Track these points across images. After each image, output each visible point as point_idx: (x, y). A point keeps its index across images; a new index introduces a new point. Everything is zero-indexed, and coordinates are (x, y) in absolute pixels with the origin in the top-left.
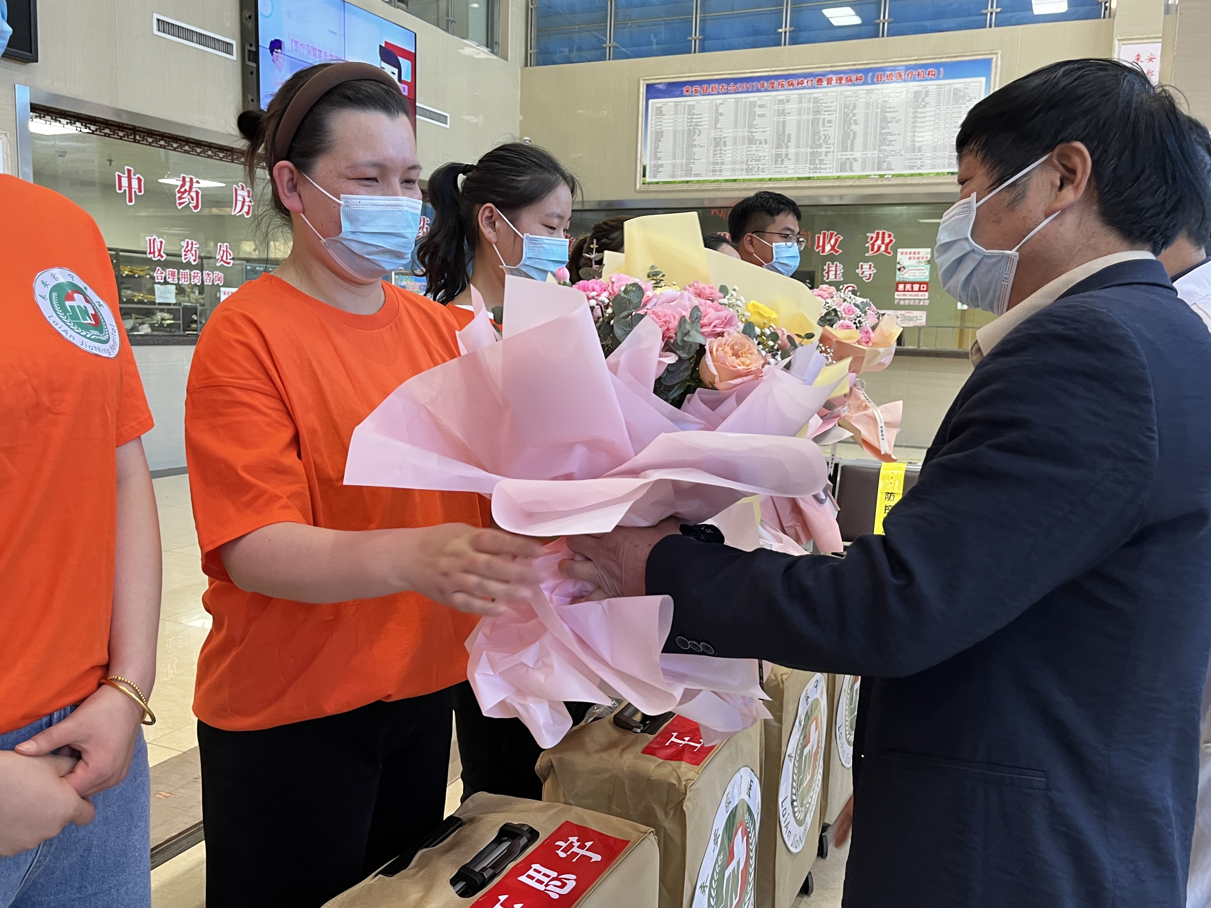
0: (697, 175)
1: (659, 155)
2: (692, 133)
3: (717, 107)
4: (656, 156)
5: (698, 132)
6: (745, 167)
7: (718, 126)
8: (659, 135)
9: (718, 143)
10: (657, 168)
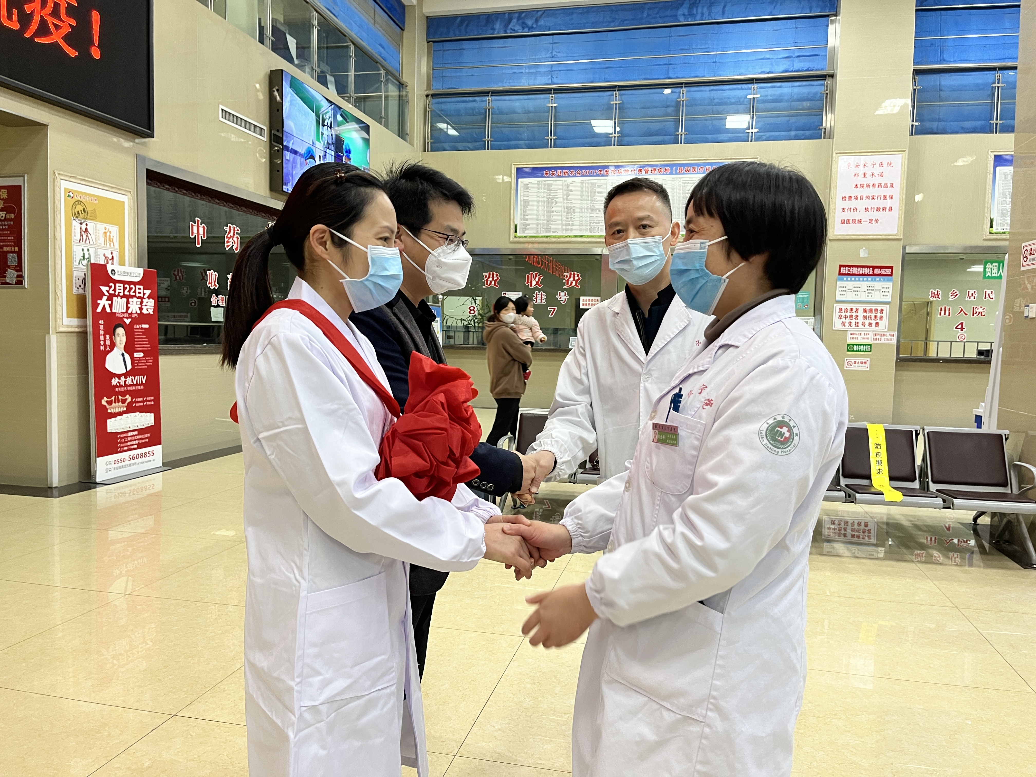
0: (554, 232)
1: (527, 217)
2: (550, 203)
3: (568, 185)
4: (524, 218)
5: (554, 203)
6: (589, 227)
7: (569, 198)
8: (526, 204)
9: (569, 210)
10: (525, 226)
